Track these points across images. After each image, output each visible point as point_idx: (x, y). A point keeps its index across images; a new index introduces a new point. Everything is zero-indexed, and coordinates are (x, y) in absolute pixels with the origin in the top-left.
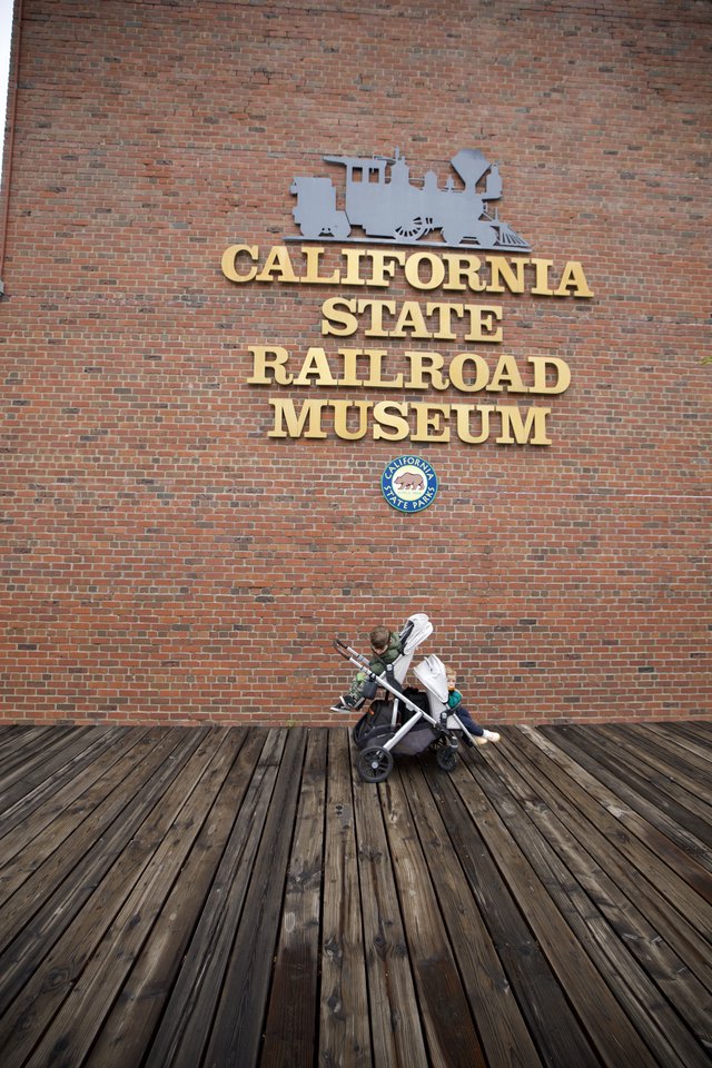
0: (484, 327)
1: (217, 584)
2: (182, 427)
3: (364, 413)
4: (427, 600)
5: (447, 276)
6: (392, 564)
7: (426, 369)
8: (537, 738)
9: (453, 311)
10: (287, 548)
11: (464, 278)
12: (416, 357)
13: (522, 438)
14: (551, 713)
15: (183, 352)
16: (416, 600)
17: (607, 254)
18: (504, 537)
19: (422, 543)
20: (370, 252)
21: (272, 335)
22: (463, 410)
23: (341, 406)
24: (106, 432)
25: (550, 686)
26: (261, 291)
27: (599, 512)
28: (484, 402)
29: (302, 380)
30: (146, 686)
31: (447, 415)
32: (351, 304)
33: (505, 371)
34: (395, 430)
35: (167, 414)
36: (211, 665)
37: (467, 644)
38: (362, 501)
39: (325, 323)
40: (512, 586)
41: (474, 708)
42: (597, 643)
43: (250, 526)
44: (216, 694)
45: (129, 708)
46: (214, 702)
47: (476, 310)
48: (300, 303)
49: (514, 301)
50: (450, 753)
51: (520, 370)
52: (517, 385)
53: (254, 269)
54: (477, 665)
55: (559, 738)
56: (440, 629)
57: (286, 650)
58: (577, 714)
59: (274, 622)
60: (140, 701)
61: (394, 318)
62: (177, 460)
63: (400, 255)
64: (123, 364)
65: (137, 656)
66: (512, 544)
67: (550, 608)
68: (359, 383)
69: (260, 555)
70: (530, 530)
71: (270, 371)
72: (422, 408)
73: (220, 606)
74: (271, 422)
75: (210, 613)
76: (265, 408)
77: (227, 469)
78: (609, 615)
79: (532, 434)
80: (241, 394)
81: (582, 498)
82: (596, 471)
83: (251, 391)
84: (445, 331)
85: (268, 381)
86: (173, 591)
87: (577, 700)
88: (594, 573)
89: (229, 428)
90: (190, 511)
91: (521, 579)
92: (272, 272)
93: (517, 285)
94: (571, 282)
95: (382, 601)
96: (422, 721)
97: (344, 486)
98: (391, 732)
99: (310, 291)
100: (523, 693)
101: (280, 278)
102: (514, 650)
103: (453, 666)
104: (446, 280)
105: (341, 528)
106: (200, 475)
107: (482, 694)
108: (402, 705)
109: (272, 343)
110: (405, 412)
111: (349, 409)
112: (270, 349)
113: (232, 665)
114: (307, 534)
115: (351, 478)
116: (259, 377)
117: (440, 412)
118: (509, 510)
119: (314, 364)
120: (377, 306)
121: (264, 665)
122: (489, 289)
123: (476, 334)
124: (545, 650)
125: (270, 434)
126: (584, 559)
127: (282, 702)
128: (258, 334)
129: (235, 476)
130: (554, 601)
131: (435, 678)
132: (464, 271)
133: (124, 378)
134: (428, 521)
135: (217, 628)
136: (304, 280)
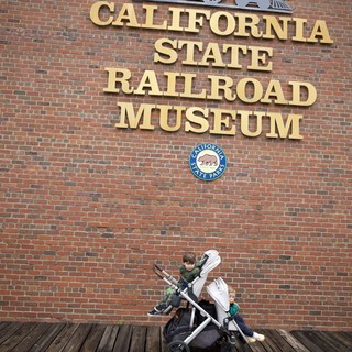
0: (260, 61)
1: (76, 224)
2: (59, 118)
3: (179, 114)
4: (217, 240)
5: (237, 27)
6: (195, 215)
7: (221, 87)
8: (291, 339)
9: (240, 50)
10: (125, 201)
11: (248, 29)
12: (215, 79)
13: (283, 134)
14: (301, 321)
15: (62, 69)
16: (209, 240)
17: (343, 16)
18: (269, 199)
19: (215, 201)
20: (187, 10)
21: (121, 61)
22: (245, 114)
23: (164, 109)
24: (6, 119)
25: (300, 302)
26: (115, 32)
27: (334, 185)
28: (259, 110)
29: (140, 91)
30: (22, 293)
31: (234, 118)
32: (174, 43)
33: (273, 90)
34: (200, 126)
35: (49, 109)
36: (69, 279)
37: (244, 271)
38: (176, 172)
39: (157, 54)
40: (275, 233)
41: (248, 316)
42: (333, 274)
43: (101, 186)
44: (71, 300)
45: (9, 309)
46: (69, 306)
47: (255, 50)
48: (140, 41)
49: (281, 45)
50: (230, 348)
51: (283, 90)
52: (281, 100)
53: (111, 18)
54: (250, 286)
55: (306, 339)
56: (226, 260)
57: (121, 271)
58: (319, 324)
59: (114, 251)
60: (17, 304)
61: (202, 53)
62: (53, 140)
63: (207, 13)
64: (21, 75)
65: (18, 272)
66: (275, 204)
67: (301, 249)
68: (177, 94)
69: (107, 205)
70: (288, 195)
71: (118, 84)
72: (218, 112)
73: (77, 239)
74: (118, 117)
75: (70, 244)
76: (114, 108)
77: (87, 147)
78: (341, 255)
79: (290, 132)
80: (99, 98)
81: (323, 175)
82: (332, 157)
83: (105, 97)
84: (235, 63)
85: (117, 90)
86: (46, 227)
87: (319, 313)
88: (331, 226)
89: (90, 120)
90: (61, 174)
91: (281, 228)
92: (123, 20)
93: (283, 34)
94: (319, 34)
95: (187, 239)
96: (211, 323)
97: (165, 161)
98: (189, 331)
99: (147, 34)
100: (282, 307)
101: (128, 24)
102: (275, 277)
103: (233, 286)
104: (236, 30)
105: (161, 189)
106: (69, 151)
107: (253, 306)
108: (198, 312)
109: (121, 66)
110: (206, 115)
111: (169, 111)
112: (119, 70)
113: (83, 280)
114: (138, 192)
115: (169, 156)
116: (112, 88)
117: (229, 115)
118: (273, 181)
119: (148, 81)
120: (190, 45)
121: (105, 281)
122: (264, 36)
123: (255, 65)
124: (297, 278)
125: (117, 125)
126: (324, 216)
127: (116, 307)
128: (111, 60)
129: (92, 152)
130: (303, 244)
131: (221, 294)
132: (248, 25)
133: (21, 84)
134: (219, 187)
135: (75, 254)
136: (143, 26)
